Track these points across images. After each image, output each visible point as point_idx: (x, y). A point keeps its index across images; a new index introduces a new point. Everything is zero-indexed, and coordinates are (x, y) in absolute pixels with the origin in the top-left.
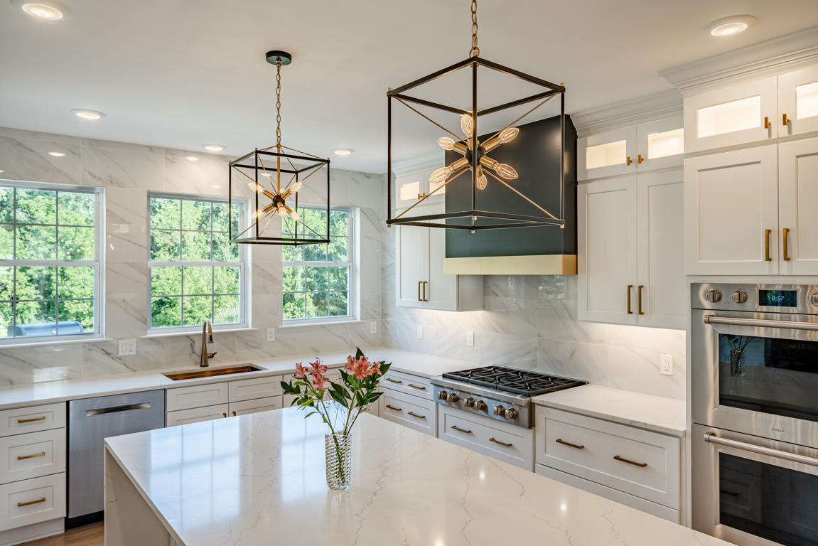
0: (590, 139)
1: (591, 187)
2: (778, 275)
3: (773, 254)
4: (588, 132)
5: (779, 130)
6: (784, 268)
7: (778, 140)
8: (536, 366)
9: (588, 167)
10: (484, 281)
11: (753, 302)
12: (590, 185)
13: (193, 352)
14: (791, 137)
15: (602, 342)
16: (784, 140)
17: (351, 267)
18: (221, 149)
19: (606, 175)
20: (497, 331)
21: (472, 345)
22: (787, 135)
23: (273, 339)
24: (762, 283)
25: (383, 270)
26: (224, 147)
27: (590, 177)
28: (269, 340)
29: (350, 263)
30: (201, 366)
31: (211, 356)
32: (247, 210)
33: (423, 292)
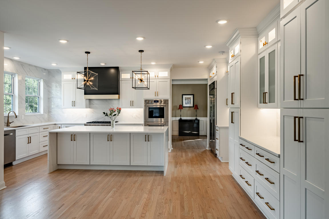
0: (122, 72)
1: (123, 82)
3: (156, 95)
4: (122, 71)
5: (157, 77)
6: (157, 97)
7: (156, 79)
9: (122, 78)
10: (90, 101)
11: (153, 102)
12: (122, 81)
14: (158, 79)
16: (157, 79)
18: (19, 58)
19: (126, 80)
20: (94, 113)
23: (23, 119)
24: (154, 99)
25: (49, 98)
26: (20, 58)
27: (122, 80)
28: (22, 119)
29: (39, 96)
30: (7, 126)
31: (10, 123)
32: (15, 77)
33: (74, 104)
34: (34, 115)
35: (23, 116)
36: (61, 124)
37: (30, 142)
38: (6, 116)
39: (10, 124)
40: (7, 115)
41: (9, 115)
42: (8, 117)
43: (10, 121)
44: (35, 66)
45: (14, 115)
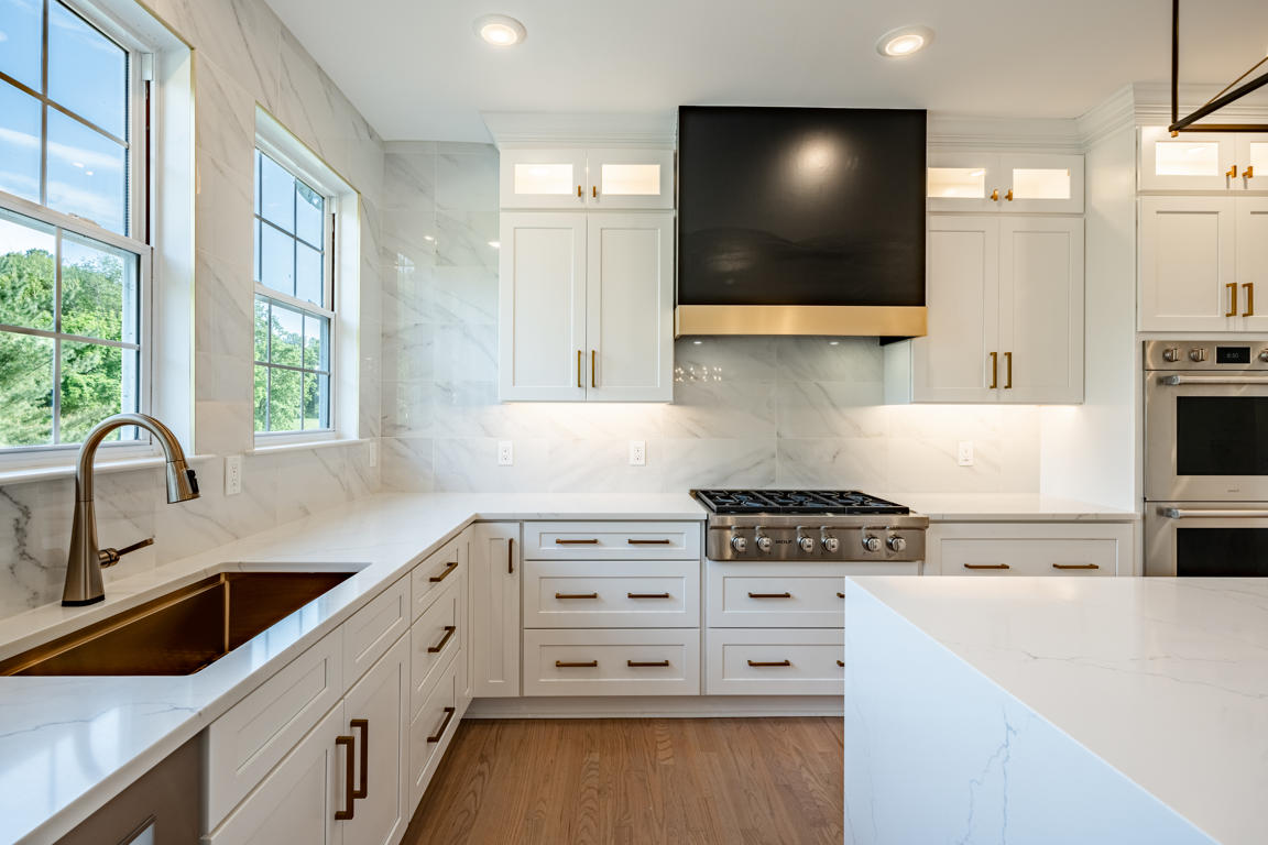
2: (1235, 331)
3: (1236, 310)
6: (1244, 325)
8: (773, 481)
11: (1211, 359)
13: (24, 555)
14: (1246, 193)
15: (881, 434)
17: (332, 320)
19: (957, 208)
20: (696, 436)
21: (643, 462)
22: (1242, 189)
23: (238, 489)
24: (1219, 340)
25: (386, 337)
27: (939, 208)
28: (230, 491)
29: (329, 314)
30: (66, 604)
31: (112, 558)
32: (162, 83)
33: (590, 374)
34: (313, 450)
35: (235, 461)
36: (521, 522)
37: (357, 787)
38: (55, 482)
39: (105, 572)
40: (72, 468)
41: (97, 466)
42: (84, 485)
43: (107, 537)
44: (319, 67)
45: (157, 457)
